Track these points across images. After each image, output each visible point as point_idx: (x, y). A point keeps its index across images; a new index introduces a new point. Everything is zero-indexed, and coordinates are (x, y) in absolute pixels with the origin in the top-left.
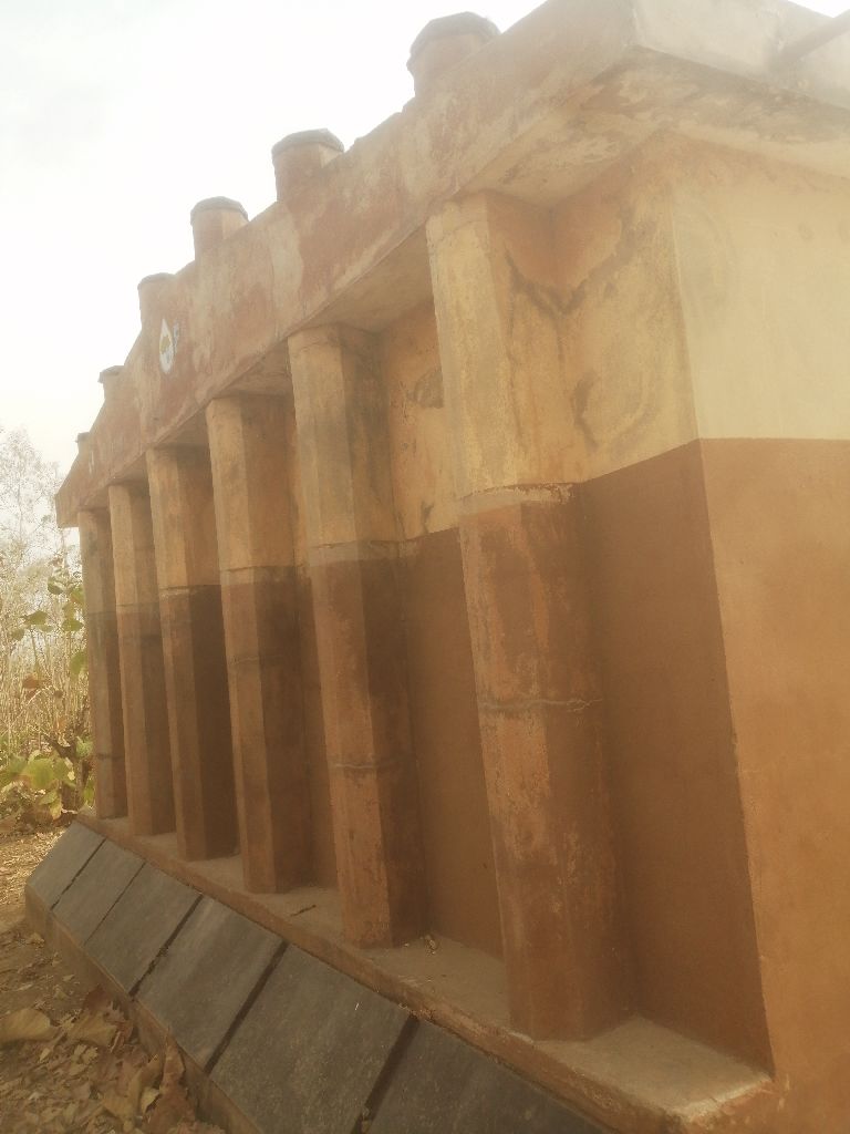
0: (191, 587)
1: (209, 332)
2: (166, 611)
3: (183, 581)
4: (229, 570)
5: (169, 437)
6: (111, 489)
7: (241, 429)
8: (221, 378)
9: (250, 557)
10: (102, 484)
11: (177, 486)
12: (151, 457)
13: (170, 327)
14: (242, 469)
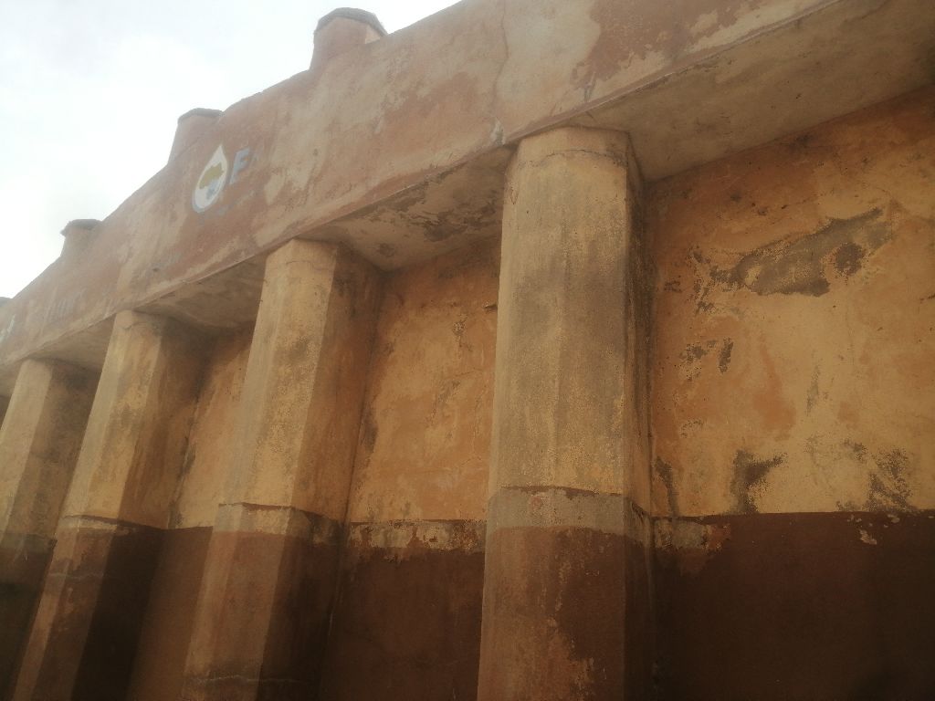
0: (121, 523)
1: (316, 153)
2: (66, 552)
3: (113, 509)
4: (245, 505)
5: (172, 294)
6: (25, 366)
7: (329, 290)
8: (320, 210)
9: (290, 491)
10: (13, 357)
11: (151, 370)
12: (125, 320)
13: (230, 155)
14: (314, 350)
